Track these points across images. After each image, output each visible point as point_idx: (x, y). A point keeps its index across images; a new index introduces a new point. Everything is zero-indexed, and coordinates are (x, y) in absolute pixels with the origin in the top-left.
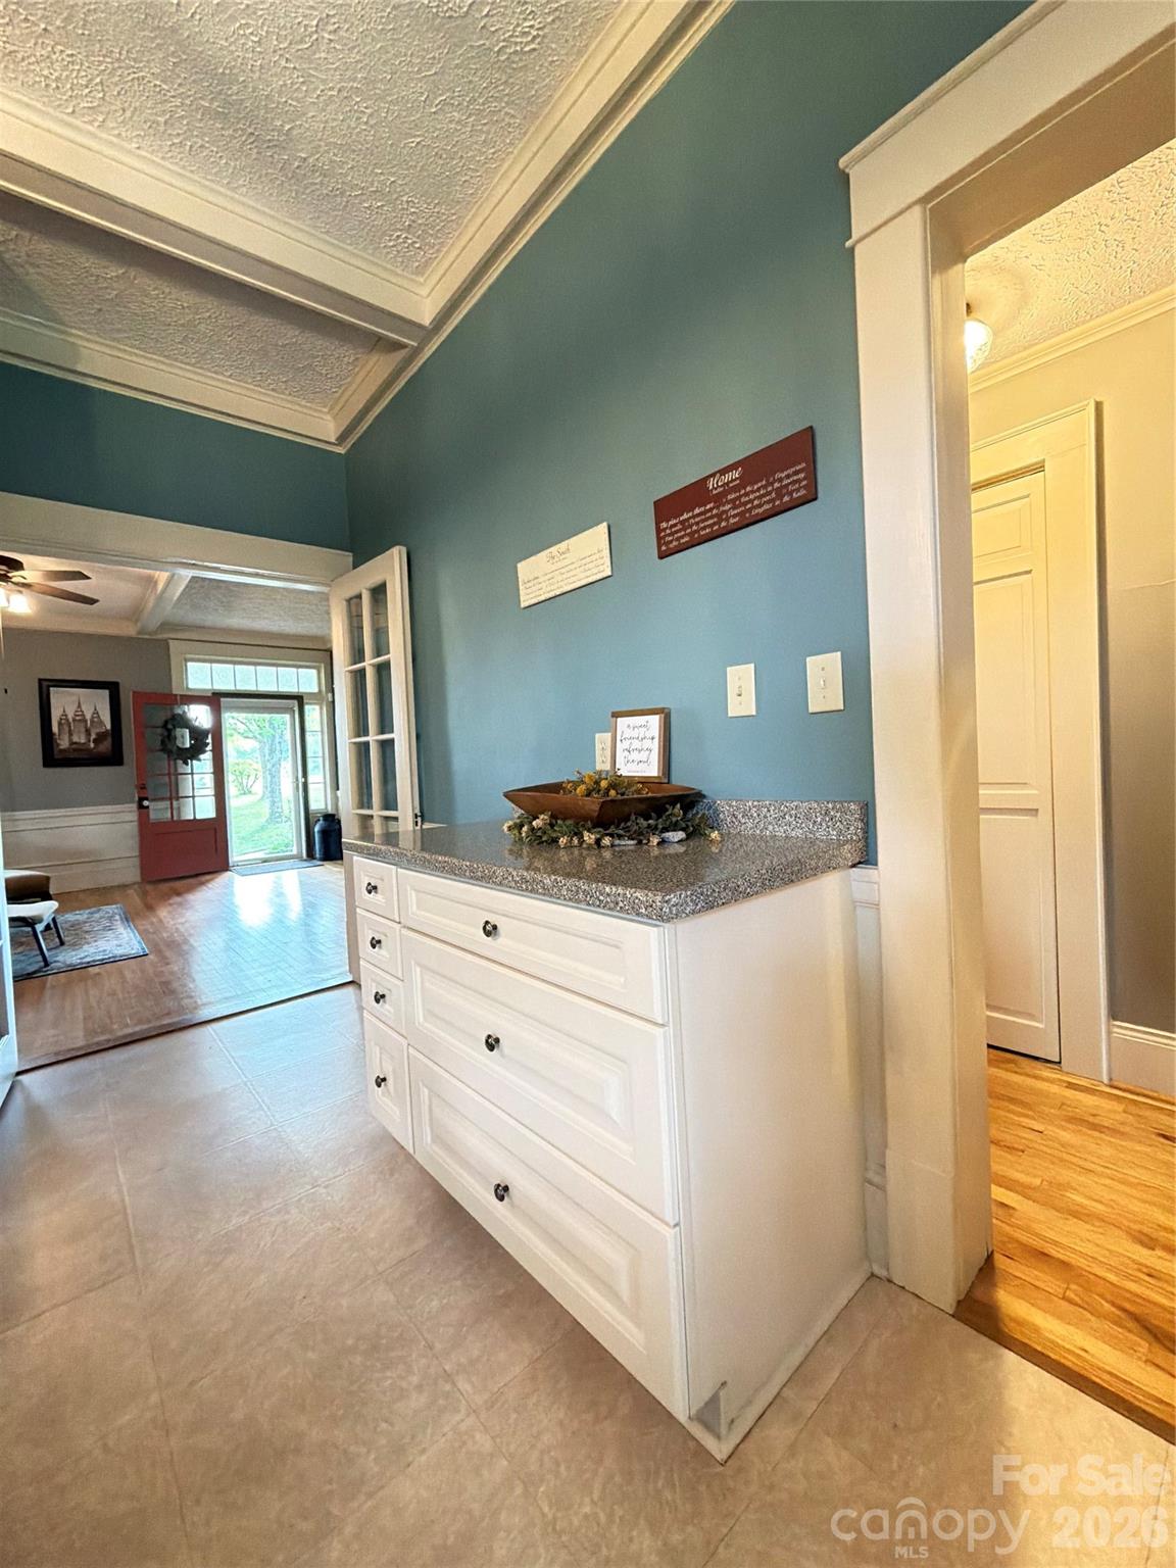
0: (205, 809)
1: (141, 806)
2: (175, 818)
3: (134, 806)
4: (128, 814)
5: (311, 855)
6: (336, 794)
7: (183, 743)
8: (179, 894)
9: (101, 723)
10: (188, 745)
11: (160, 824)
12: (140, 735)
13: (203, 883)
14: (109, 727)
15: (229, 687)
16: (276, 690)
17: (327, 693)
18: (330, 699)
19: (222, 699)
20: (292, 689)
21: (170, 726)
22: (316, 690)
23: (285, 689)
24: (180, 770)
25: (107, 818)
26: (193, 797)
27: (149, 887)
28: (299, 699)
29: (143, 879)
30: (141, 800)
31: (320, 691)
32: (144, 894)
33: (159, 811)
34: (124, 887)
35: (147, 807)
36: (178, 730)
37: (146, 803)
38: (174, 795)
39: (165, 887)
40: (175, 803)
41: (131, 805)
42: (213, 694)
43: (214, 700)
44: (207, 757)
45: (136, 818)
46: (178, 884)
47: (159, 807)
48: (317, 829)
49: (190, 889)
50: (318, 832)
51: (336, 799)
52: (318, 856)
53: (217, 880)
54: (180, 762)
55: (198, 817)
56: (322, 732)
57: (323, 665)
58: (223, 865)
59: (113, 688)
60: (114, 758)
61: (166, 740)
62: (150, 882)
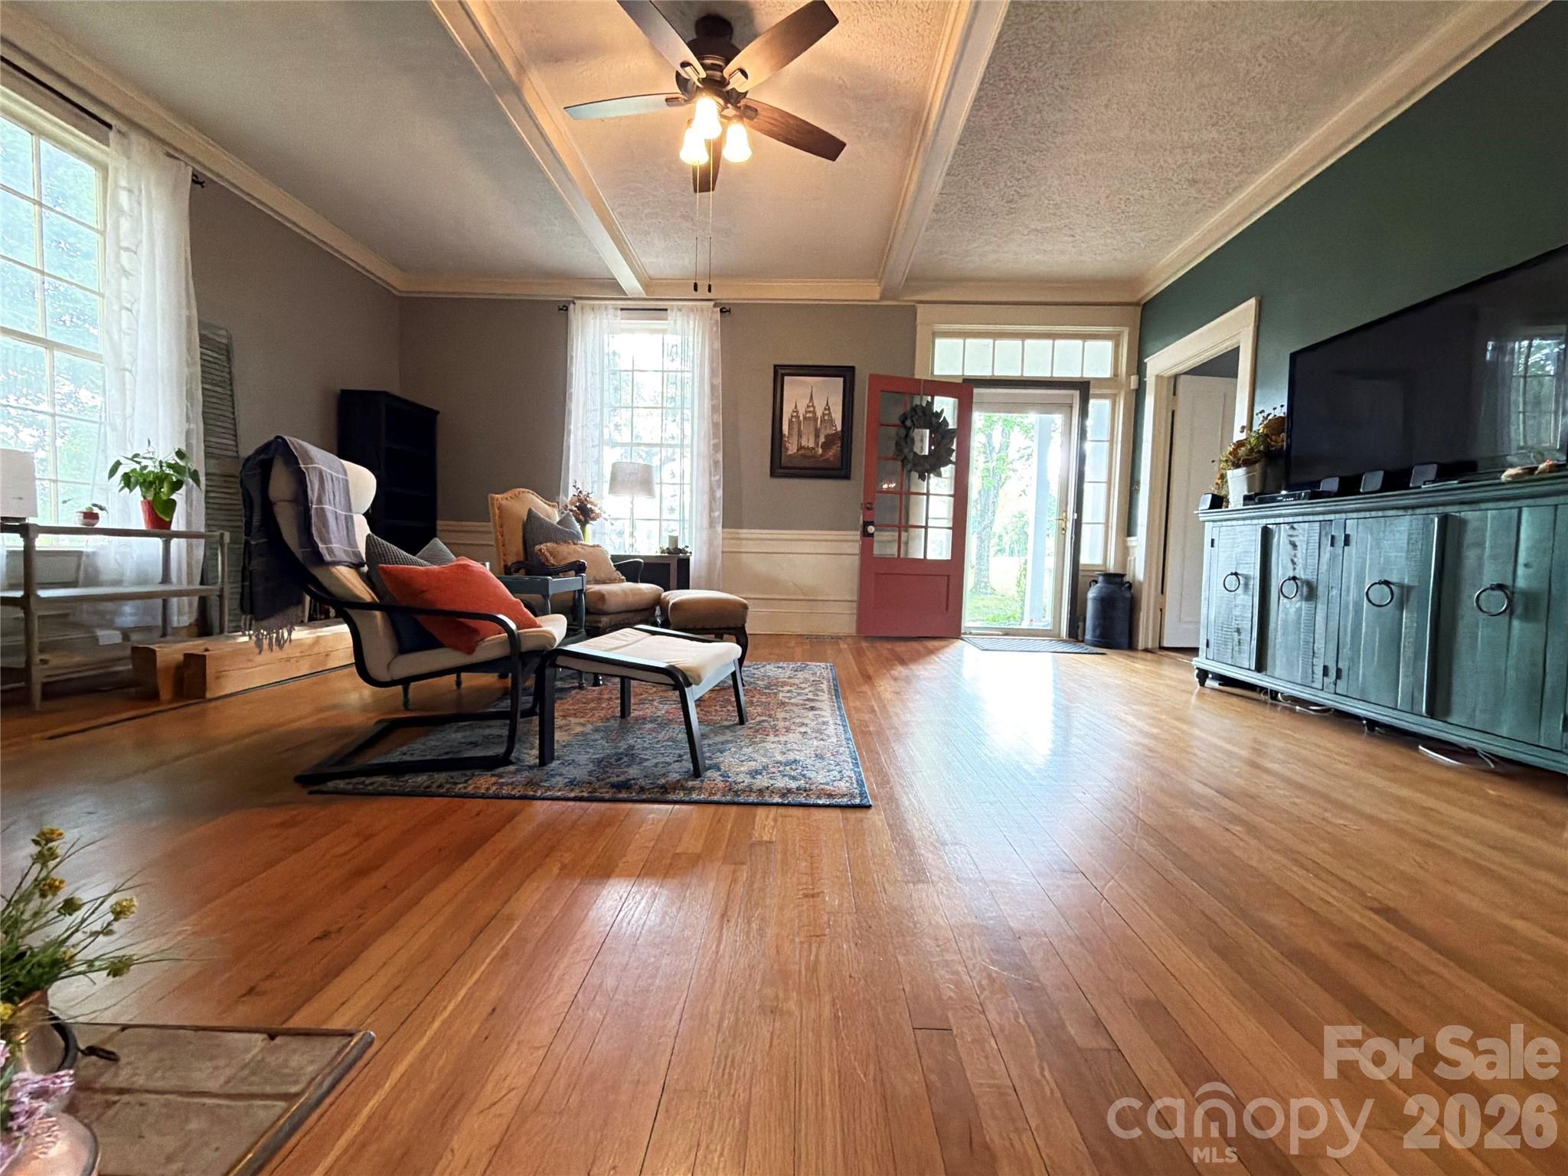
0: (937, 547)
1: (866, 534)
2: (902, 556)
3: (856, 535)
4: (849, 542)
5: (1075, 634)
6: (1125, 542)
7: (922, 449)
8: (903, 662)
9: (831, 421)
10: (927, 453)
11: (884, 560)
12: (873, 437)
13: (931, 652)
14: (839, 428)
15: (985, 372)
16: (1048, 375)
17: (1129, 375)
18: (1134, 385)
19: (976, 391)
20: (1073, 373)
21: (908, 423)
22: (1107, 373)
23: (1061, 373)
24: (913, 490)
25: (823, 547)
26: (926, 527)
27: (864, 644)
28: (1083, 388)
29: (859, 630)
30: (866, 524)
31: (1116, 375)
32: (859, 653)
33: (885, 545)
34: (836, 639)
35: (872, 535)
36: (916, 430)
37: (871, 529)
38: (903, 525)
39: (885, 648)
40: (904, 534)
41: (854, 532)
42: (964, 380)
43: (964, 390)
44: (948, 471)
45: (857, 551)
46: (901, 648)
47: (885, 538)
48: (1092, 594)
49: (916, 658)
50: (1095, 599)
51: (1124, 552)
52: (1088, 636)
53: (947, 650)
54: (915, 475)
55: (930, 557)
56: (1112, 442)
57: (1126, 331)
58: (952, 630)
59: (846, 374)
60: (839, 471)
61: (903, 444)
62: (866, 638)
